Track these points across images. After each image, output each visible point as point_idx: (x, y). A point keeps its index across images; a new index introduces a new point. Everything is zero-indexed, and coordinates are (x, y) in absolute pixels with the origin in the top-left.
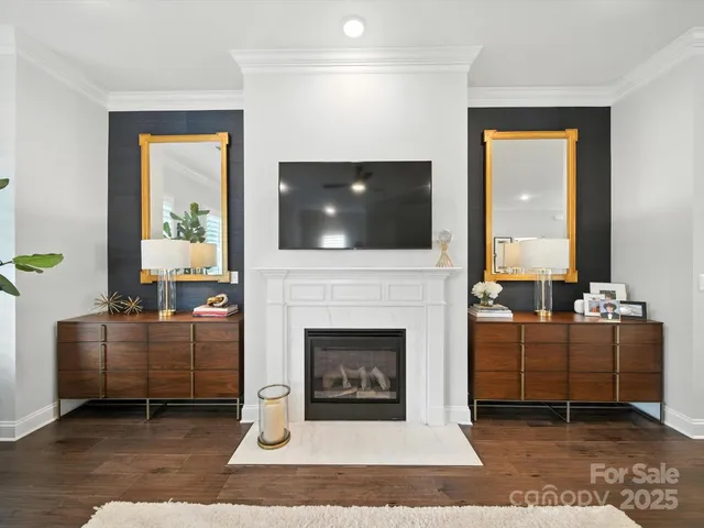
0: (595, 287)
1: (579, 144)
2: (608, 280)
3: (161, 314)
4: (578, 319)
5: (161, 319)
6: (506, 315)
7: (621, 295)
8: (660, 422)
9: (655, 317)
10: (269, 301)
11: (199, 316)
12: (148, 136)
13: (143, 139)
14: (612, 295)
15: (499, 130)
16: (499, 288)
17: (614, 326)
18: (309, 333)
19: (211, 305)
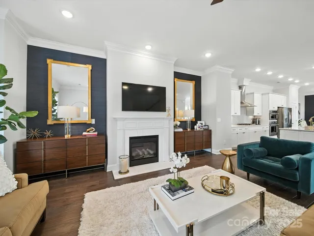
0: (199, 122)
1: (195, 85)
2: (201, 121)
3: (66, 136)
4: (195, 130)
5: (66, 138)
6: (181, 130)
7: (204, 124)
8: (211, 153)
9: (210, 129)
10: (118, 128)
11: (85, 136)
12: (52, 60)
13: (49, 61)
14: (202, 124)
15: (178, 78)
16: (179, 123)
17: (203, 131)
18: (131, 138)
19: (88, 132)
